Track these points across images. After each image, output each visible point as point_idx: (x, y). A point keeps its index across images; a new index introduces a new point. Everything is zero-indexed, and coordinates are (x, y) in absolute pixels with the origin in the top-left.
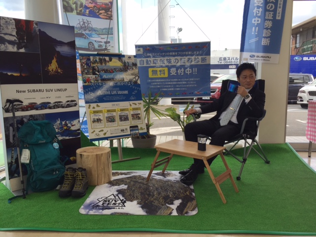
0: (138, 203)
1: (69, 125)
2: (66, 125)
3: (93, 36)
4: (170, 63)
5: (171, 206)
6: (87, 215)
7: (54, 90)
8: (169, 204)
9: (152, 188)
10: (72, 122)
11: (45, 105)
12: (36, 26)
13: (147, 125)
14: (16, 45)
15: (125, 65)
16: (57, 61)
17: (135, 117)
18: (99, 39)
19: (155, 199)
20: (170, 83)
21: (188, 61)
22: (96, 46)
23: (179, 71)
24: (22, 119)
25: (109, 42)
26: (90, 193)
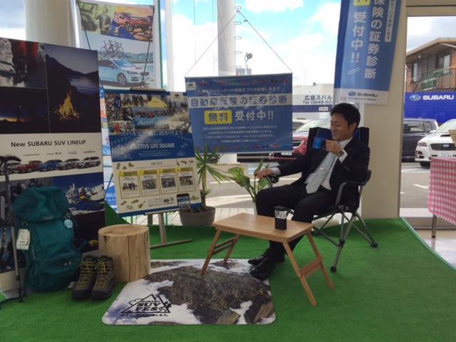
0: (189, 308)
1: (88, 193)
2: (84, 193)
3: (125, 65)
4: (235, 103)
5: (237, 311)
6: (113, 325)
7: (66, 143)
8: (234, 308)
9: (208, 285)
10: (92, 189)
11: (52, 165)
12: (42, 51)
13: (201, 193)
14: (12, 78)
15: (170, 107)
16: (71, 101)
17: (185, 181)
18: (132, 69)
19: (214, 301)
20: (235, 132)
21: (261, 100)
22: (129, 79)
23: (247, 115)
24: (19, 185)
25: (148, 74)
26: (118, 293)
